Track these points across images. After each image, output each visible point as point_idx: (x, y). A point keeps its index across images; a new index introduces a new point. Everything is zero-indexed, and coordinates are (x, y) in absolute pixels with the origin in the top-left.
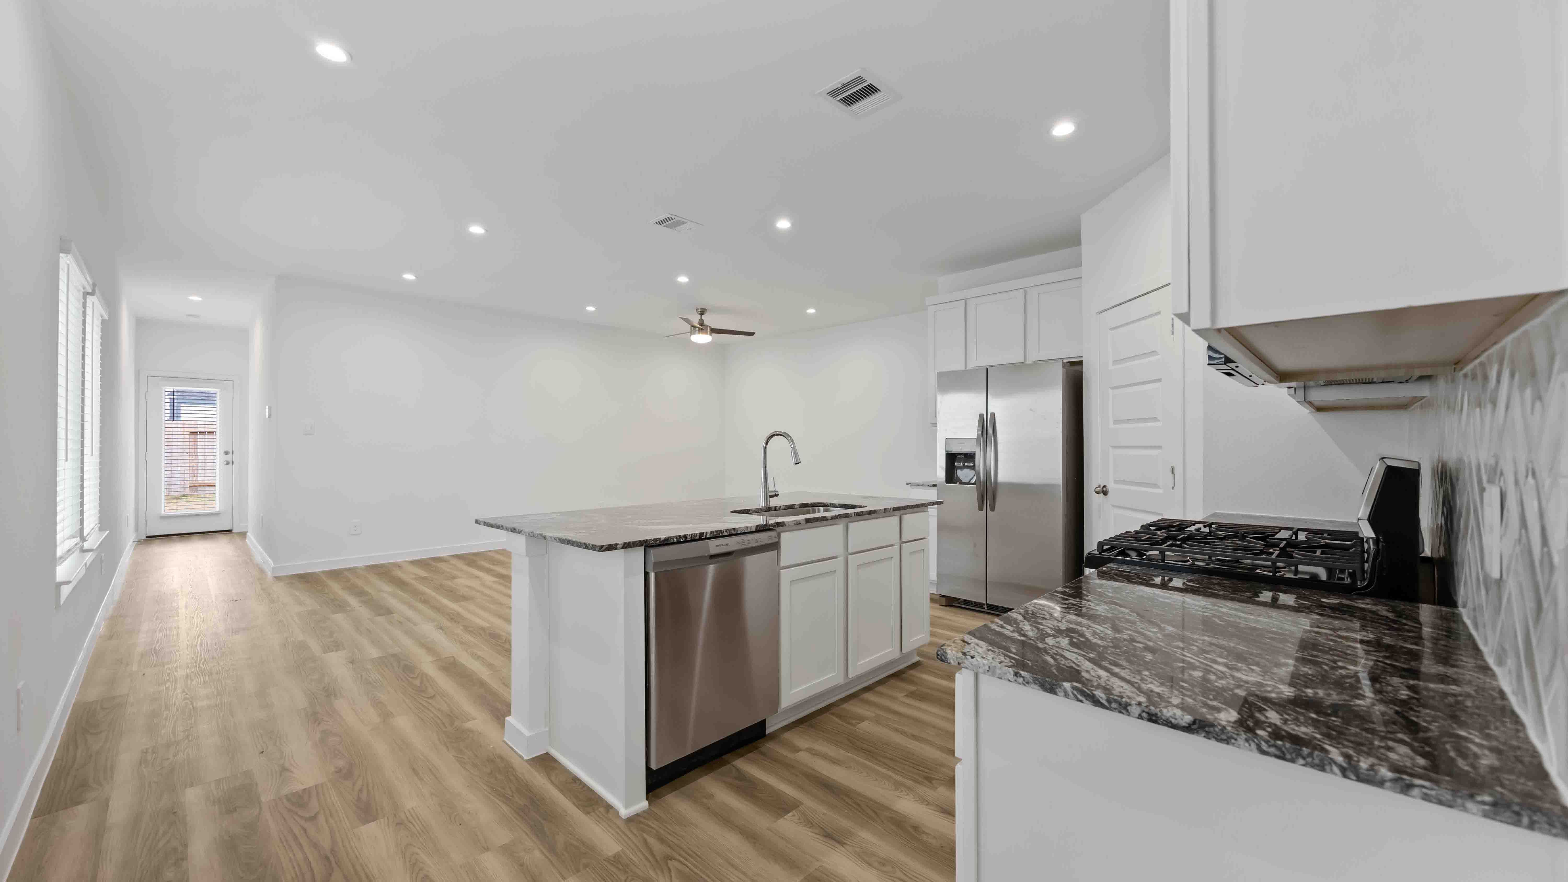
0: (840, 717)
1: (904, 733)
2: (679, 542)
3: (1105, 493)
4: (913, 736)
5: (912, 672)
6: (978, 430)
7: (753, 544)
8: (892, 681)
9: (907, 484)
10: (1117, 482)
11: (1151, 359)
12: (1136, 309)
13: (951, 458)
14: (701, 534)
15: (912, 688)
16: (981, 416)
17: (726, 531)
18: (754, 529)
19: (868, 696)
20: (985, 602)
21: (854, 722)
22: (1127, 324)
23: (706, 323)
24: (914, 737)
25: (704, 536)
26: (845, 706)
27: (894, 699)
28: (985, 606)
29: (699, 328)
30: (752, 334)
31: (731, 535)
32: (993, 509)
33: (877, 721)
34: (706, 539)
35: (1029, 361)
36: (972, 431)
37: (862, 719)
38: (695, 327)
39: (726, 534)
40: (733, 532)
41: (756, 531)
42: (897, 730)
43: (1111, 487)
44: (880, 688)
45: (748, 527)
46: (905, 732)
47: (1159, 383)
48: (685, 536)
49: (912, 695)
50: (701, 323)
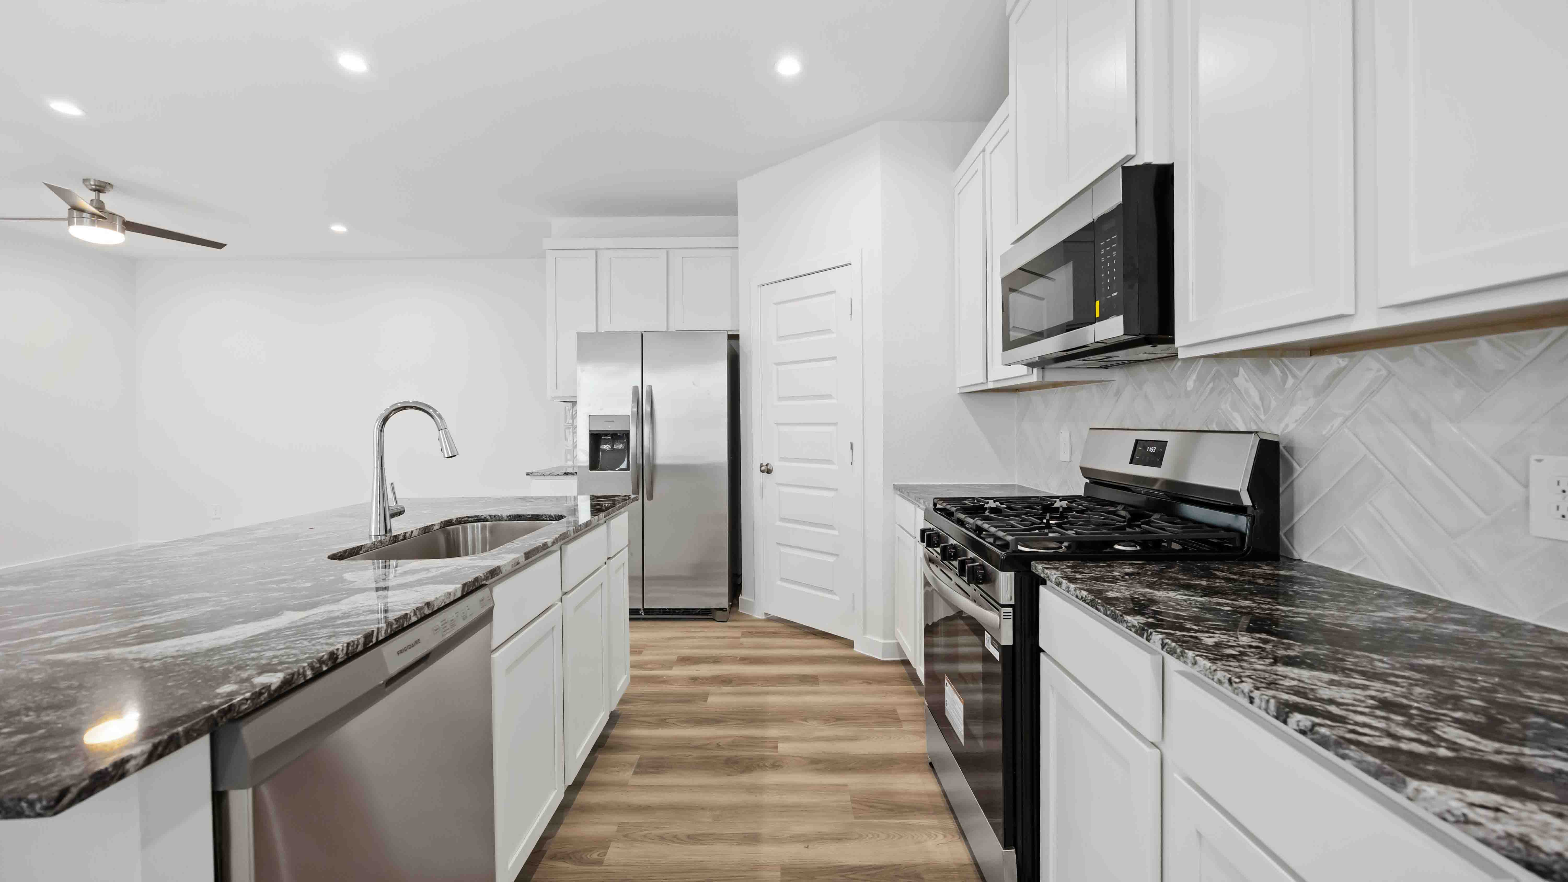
0: (566, 857)
1: (676, 839)
2: (319, 675)
3: (769, 471)
4: (689, 837)
5: (615, 732)
6: (632, 407)
7: (461, 624)
8: (601, 757)
9: (528, 474)
10: (782, 459)
11: (827, 336)
12: (809, 285)
13: (596, 438)
14: (368, 636)
15: (633, 757)
16: (635, 389)
17: (415, 614)
18: (459, 595)
19: (585, 797)
20: (642, 608)
21: (595, 856)
22: (798, 299)
23: (108, 207)
24: (693, 839)
25: (374, 640)
26: (563, 831)
27: (623, 785)
28: (642, 612)
29: (93, 214)
30: (220, 246)
31: (425, 618)
32: (650, 497)
33: (626, 835)
34: (379, 643)
35: (672, 329)
36: (627, 408)
37: (603, 844)
38: (81, 210)
39: (414, 619)
40: (427, 612)
41: (463, 597)
42: (662, 838)
43: (775, 465)
44: (593, 776)
45: (450, 594)
46: (675, 837)
47: (834, 361)
48: (333, 656)
49: (642, 768)
50: (100, 206)
